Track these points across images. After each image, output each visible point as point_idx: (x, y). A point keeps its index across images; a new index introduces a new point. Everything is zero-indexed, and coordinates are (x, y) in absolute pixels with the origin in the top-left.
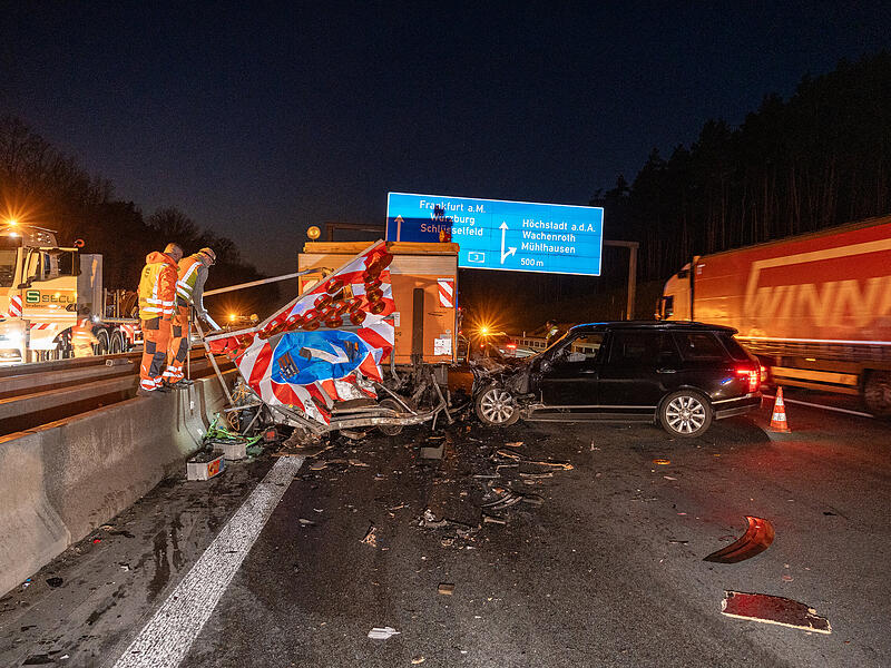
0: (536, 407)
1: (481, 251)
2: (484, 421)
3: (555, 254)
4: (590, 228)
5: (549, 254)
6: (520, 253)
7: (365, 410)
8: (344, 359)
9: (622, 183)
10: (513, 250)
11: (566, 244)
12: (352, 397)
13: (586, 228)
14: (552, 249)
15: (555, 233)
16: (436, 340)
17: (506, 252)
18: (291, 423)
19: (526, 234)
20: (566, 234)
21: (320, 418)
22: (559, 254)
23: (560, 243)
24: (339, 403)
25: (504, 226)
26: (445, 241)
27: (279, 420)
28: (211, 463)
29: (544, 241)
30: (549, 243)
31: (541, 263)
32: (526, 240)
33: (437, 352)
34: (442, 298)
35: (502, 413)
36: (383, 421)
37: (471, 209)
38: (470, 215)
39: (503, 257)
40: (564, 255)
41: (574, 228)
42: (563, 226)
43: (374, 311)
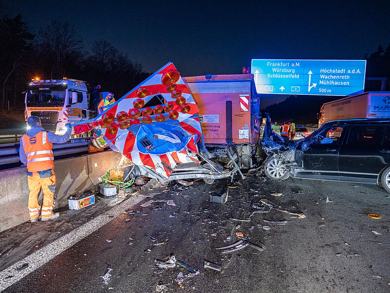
0: (298, 170)
1: (299, 86)
2: (268, 176)
3: (337, 86)
4: (358, 71)
5: (334, 86)
6: (319, 86)
7: (193, 169)
8: (179, 141)
9: (380, 49)
10: (315, 85)
11: (344, 80)
12: (186, 162)
13: (356, 71)
14: (336, 83)
15: (338, 75)
16: (240, 130)
17: (311, 86)
18: (150, 176)
19: (322, 77)
20: (344, 75)
21: (164, 174)
22: (340, 86)
23: (341, 80)
24: (179, 164)
25: (310, 73)
26: (246, 73)
27: (144, 173)
28: (81, 200)
29: (332, 79)
30: (335, 80)
31: (330, 91)
32: (322, 79)
33: (241, 137)
34: (242, 106)
35: (279, 173)
36: (203, 176)
37: (293, 65)
38: (293, 68)
39: (310, 88)
40: (343, 86)
41: (349, 72)
42: (343, 71)
43: (183, 111)
